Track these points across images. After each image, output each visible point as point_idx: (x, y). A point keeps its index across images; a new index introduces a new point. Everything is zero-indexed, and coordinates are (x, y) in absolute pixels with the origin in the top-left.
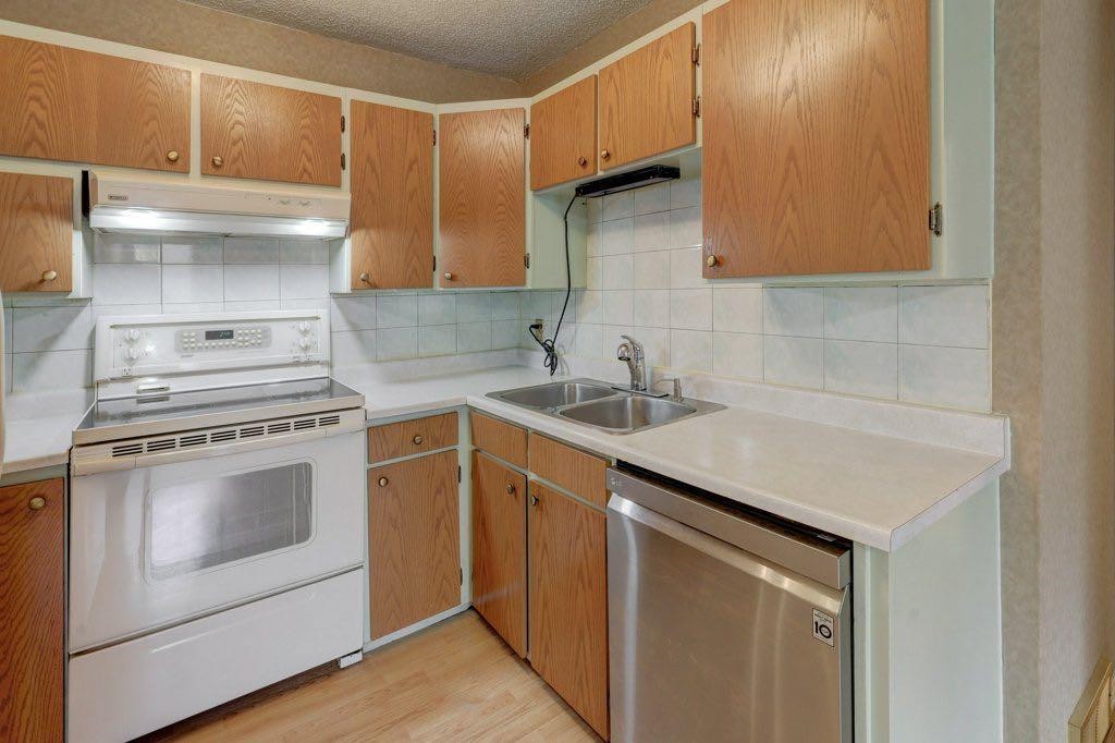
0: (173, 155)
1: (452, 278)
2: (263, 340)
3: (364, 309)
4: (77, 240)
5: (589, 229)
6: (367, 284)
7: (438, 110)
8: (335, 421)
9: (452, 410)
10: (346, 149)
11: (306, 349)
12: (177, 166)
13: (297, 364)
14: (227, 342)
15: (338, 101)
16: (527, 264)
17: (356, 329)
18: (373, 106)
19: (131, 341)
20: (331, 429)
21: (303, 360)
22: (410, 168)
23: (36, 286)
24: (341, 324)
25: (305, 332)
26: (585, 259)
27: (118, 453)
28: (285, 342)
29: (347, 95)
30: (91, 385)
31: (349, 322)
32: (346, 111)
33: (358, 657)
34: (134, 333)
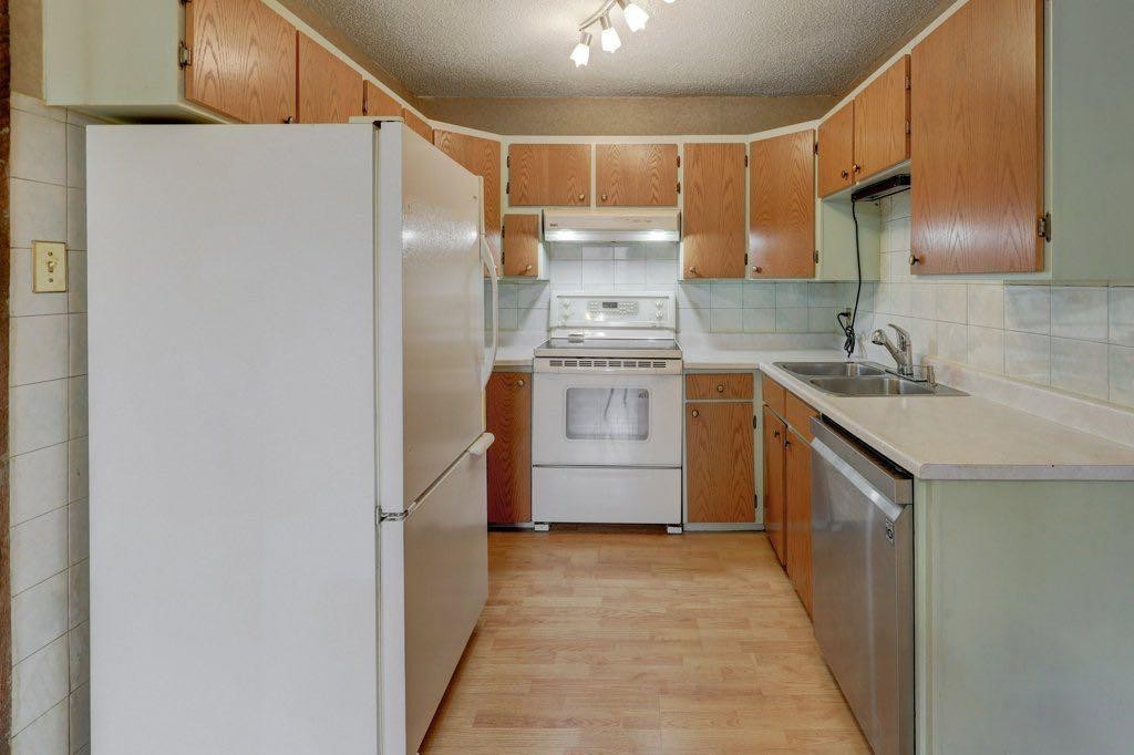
0: (582, 197)
1: (758, 270)
2: (634, 310)
3: (702, 292)
4: (540, 248)
5: (880, 228)
6: (695, 275)
7: (747, 139)
8: (663, 365)
9: (749, 372)
10: (681, 179)
11: (660, 318)
12: (584, 202)
13: (654, 328)
14: (614, 310)
15: (675, 147)
16: (816, 259)
17: (696, 308)
18: (698, 145)
19: (566, 306)
20: (659, 370)
21: (658, 326)
22: (727, 187)
23: (523, 273)
24: (684, 303)
25: (660, 307)
26: (879, 254)
27: (552, 364)
28: (647, 313)
29: (681, 141)
30: (549, 330)
31: (691, 301)
32: (681, 153)
33: (679, 530)
34: (567, 301)
